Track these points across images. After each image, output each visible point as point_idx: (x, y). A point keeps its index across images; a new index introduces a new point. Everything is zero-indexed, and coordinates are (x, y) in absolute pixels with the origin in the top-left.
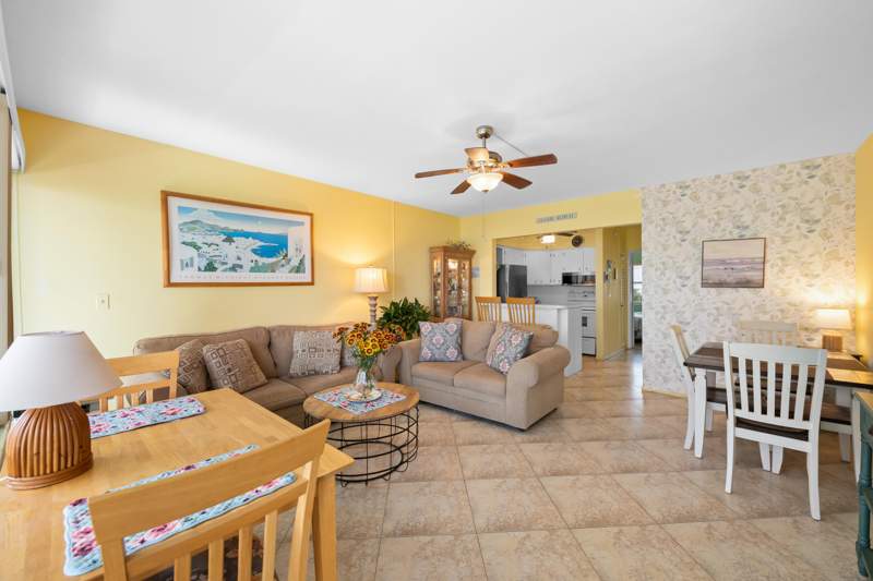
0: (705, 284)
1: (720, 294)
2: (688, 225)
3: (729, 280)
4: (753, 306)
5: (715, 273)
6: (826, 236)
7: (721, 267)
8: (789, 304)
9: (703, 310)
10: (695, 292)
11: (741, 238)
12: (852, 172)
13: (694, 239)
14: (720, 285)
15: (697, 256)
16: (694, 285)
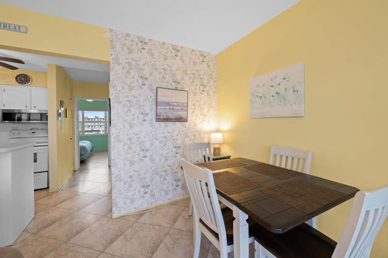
0: (159, 119)
1: (166, 126)
2: (146, 73)
3: (172, 117)
4: (183, 133)
5: (164, 111)
6: (208, 95)
7: (168, 108)
8: (197, 131)
9: (157, 139)
10: (152, 125)
11: (176, 89)
12: (215, 64)
13: (151, 85)
14: (167, 120)
15: (152, 98)
16: (151, 120)
